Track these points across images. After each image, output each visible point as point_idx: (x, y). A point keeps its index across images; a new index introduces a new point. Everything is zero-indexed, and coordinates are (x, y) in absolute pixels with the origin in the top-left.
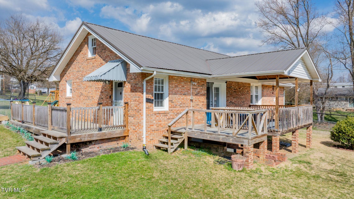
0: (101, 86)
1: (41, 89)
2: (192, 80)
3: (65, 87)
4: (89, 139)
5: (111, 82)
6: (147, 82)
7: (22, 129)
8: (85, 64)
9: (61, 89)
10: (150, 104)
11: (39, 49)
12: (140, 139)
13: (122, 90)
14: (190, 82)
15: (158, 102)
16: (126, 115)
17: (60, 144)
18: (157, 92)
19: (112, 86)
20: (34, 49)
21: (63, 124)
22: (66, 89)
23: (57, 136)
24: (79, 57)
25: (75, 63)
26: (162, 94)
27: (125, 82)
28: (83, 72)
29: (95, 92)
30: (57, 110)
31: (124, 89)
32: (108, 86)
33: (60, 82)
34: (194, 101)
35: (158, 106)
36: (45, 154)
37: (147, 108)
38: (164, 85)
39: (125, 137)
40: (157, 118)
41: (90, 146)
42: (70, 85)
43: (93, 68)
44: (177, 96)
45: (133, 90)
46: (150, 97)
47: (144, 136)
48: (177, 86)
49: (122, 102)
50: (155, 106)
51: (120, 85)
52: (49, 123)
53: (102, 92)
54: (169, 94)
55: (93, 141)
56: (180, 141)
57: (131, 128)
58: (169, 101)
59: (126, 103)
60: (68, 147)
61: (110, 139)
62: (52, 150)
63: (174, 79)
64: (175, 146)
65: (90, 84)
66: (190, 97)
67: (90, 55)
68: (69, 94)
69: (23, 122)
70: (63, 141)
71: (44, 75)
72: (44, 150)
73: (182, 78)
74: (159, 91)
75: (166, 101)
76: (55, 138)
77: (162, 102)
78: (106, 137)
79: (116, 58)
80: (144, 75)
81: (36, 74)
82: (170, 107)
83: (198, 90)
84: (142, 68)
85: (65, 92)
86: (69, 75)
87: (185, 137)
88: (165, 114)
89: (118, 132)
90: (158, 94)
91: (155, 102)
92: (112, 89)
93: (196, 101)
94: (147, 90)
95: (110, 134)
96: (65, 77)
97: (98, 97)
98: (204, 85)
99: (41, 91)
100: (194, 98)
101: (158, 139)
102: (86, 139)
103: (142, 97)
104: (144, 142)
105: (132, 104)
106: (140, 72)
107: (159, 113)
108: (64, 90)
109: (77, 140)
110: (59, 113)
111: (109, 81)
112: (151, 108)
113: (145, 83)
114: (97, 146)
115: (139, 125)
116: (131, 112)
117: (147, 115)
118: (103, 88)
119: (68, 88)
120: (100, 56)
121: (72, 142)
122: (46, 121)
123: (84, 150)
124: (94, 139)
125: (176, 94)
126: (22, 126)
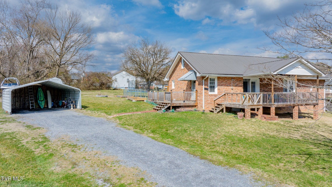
0: (187, 83)
1: (158, 86)
2: (232, 78)
3: (172, 83)
4: (179, 105)
5: (191, 81)
6: (205, 80)
7: (153, 103)
8: (180, 72)
9: (169, 85)
10: (206, 91)
11: (157, 60)
12: (202, 107)
13: (195, 84)
14: (231, 80)
15: (212, 90)
16: (197, 96)
17: (168, 106)
18: (211, 85)
19: (191, 82)
20: (155, 59)
21: (169, 99)
22: (172, 85)
23: (167, 103)
24: (178, 68)
25: (176, 71)
26: (214, 86)
27: (196, 80)
28: (179, 76)
29: (184, 86)
30: (167, 93)
31: (196, 84)
32: (190, 83)
33: (169, 81)
34: (234, 89)
35: (212, 92)
36: (163, 109)
37: (205, 92)
38: (215, 82)
39: (196, 106)
40: (211, 97)
41: (180, 108)
42: (174, 82)
43: (184, 74)
44: (222, 87)
45: (199, 84)
46: (206, 87)
47: (204, 105)
48: (222, 82)
49: (195, 90)
50: (210, 92)
51: (195, 82)
52: (164, 99)
53: (187, 86)
54: (218, 86)
55: (182, 106)
56: (221, 108)
57: (198, 102)
58: (218, 89)
59: (196, 90)
60: (171, 107)
61: (189, 106)
62: (165, 108)
63: (221, 78)
64: (218, 110)
65: (182, 82)
66: (232, 87)
67: (182, 68)
68: (173, 87)
69: (153, 100)
70: (169, 105)
71: (161, 76)
72: (162, 108)
73: (226, 77)
74: (212, 84)
75: (216, 89)
76: (166, 104)
77: (214, 90)
78: (187, 105)
79: (192, 70)
80: (203, 77)
81: (156, 76)
82: (218, 92)
83: (237, 83)
84: (201, 75)
85: (172, 86)
86: (173, 77)
87: (224, 107)
88: (215, 95)
89: (192, 103)
90: (212, 86)
91: (210, 90)
92: (191, 84)
93: (235, 89)
94: (204, 84)
95: (188, 104)
96: (172, 78)
97: (186, 88)
98: (241, 80)
99: (158, 87)
100: (234, 88)
101: (211, 107)
102: (178, 105)
103: (203, 87)
104: (204, 108)
105: (199, 91)
106: (200, 76)
107: (212, 95)
108: (171, 85)
109: (175, 105)
110: (168, 94)
111: (190, 80)
112: (207, 92)
113: (204, 81)
114: (183, 109)
115: (201, 100)
116: (198, 95)
117: (205, 96)
118: (188, 83)
119: (173, 84)
120: (186, 68)
121: (173, 105)
122: (163, 98)
123: (177, 110)
124: (182, 105)
125: (222, 85)
126: (153, 102)
